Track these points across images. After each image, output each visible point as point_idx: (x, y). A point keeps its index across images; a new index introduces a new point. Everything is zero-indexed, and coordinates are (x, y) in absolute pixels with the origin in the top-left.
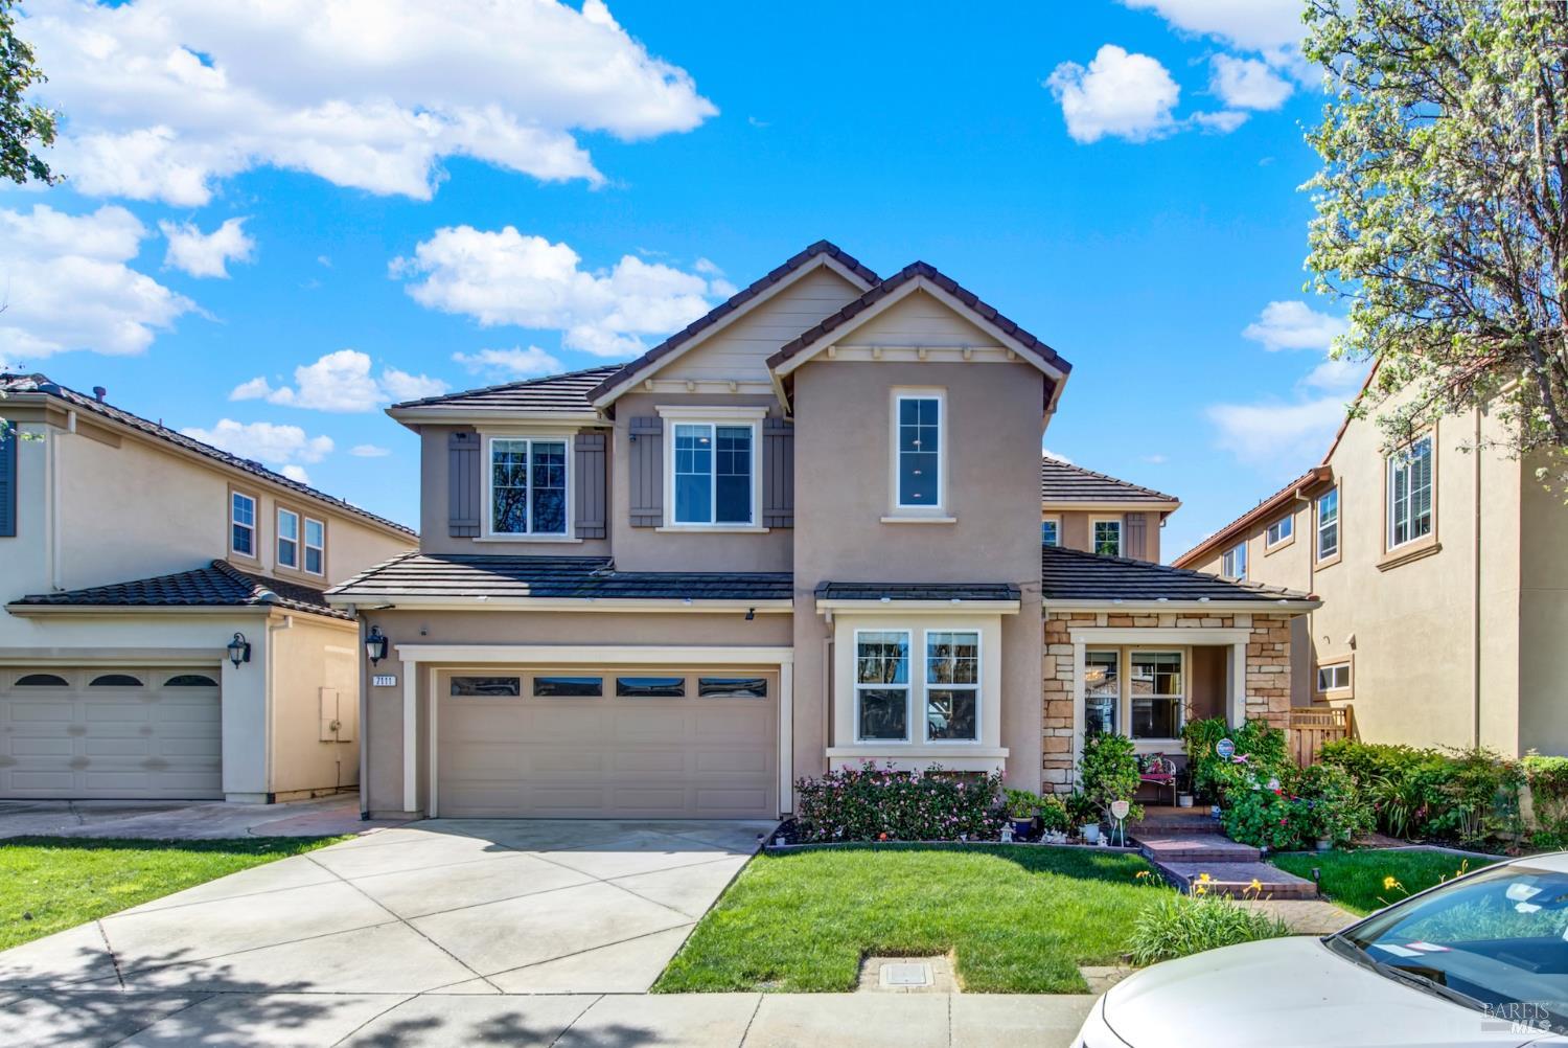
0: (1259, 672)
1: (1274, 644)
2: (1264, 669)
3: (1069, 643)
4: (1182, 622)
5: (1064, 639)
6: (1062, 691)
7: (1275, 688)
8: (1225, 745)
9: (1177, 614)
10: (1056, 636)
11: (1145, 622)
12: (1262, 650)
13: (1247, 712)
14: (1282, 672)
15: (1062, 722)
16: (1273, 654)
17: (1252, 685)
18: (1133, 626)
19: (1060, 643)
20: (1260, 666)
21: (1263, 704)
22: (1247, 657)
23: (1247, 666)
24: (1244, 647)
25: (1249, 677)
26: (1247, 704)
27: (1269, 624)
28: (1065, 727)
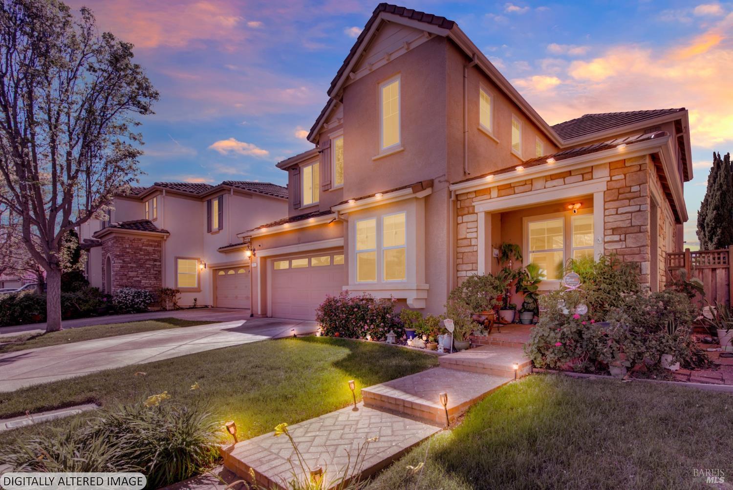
0: (617, 214)
1: (631, 187)
2: (620, 211)
3: (473, 213)
4: (550, 184)
5: (471, 211)
6: (471, 246)
7: (632, 226)
8: (572, 277)
9: (546, 176)
10: (466, 209)
11: (522, 189)
12: (619, 194)
13: (605, 249)
14: (639, 211)
15: (470, 267)
16: (628, 195)
17: (609, 226)
18: (515, 193)
19: (469, 213)
20: (617, 209)
21: (620, 240)
22: (605, 202)
23: (605, 209)
24: (602, 194)
25: (608, 219)
26: (605, 243)
27: (625, 170)
28: (472, 270)
